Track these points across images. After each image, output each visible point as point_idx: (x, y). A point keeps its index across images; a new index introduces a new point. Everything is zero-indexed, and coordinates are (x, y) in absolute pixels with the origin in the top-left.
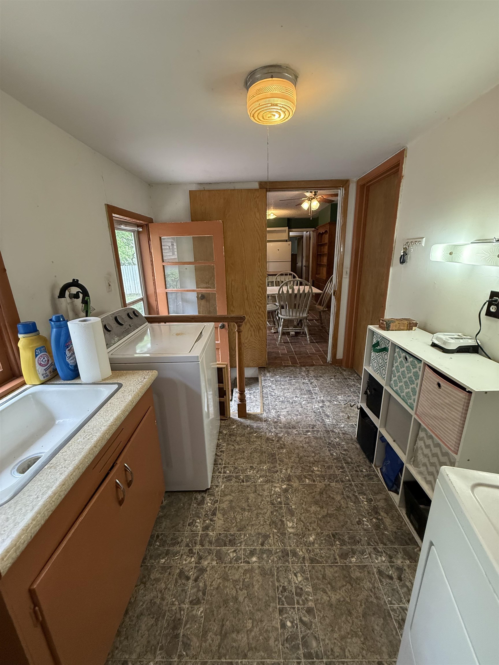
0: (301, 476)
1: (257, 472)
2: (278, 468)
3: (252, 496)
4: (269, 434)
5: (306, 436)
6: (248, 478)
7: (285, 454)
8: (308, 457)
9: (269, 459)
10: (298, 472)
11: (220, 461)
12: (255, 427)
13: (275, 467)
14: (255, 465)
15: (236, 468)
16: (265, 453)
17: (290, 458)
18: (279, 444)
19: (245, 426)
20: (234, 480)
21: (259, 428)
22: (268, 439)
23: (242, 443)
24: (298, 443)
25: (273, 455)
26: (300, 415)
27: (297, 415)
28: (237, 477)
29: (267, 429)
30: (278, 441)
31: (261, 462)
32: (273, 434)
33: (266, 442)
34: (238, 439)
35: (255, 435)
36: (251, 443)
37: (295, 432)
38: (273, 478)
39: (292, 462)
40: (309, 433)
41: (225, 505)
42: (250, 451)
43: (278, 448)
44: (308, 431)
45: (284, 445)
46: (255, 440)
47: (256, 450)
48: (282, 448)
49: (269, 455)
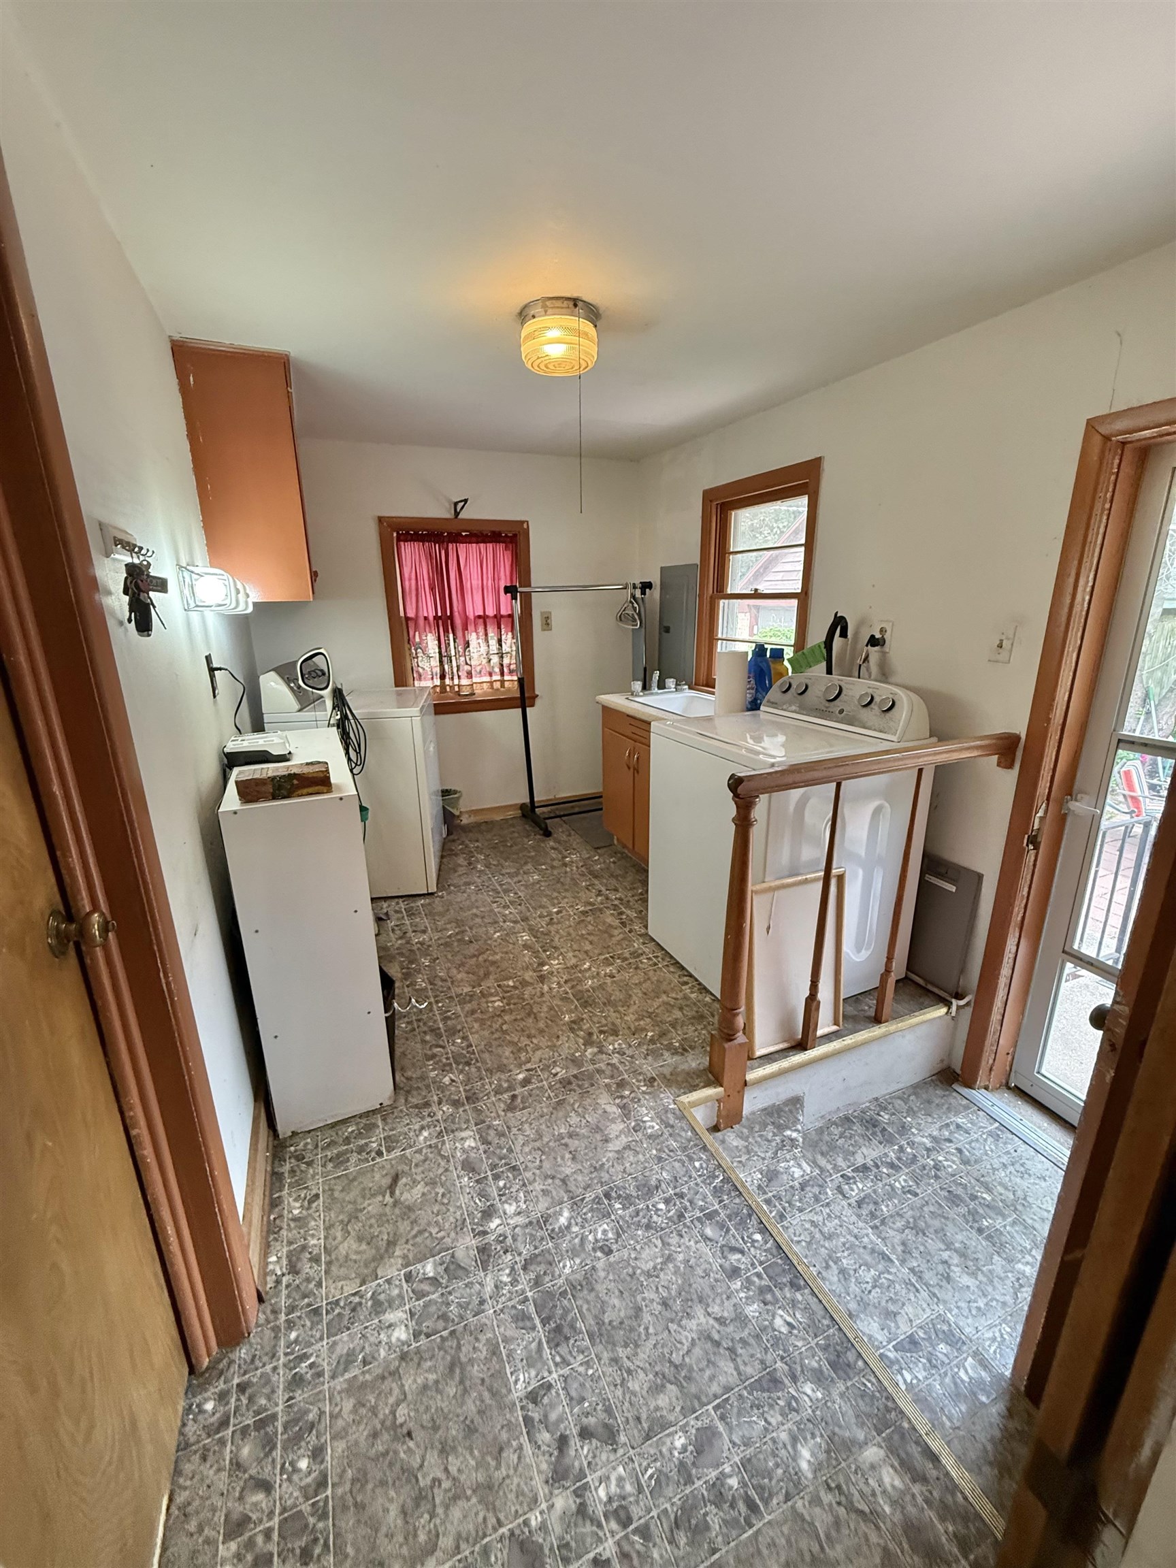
0: (523, 987)
1: (598, 974)
2: (566, 988)
3: (588, 947)
4: (619, 1044)
5: (529, 1066)
6: (607, 962)
7: (563, 1013)
8: (516, 1020)
9: (589, 997)
10: (528, 992)
11: (672, 970)
12: (666, 1054)
13: (573, 987)
14: (609, 980)
15: (637, 968)
16: (604, 1004)
17: (551, 1008)
18: (585, 1027)
19: (693, 1048)
20: (627, 955)
21: (656, 1054)
22: (615, 1033)
23: (662, 1008)
24: (543, 1041)
25: (585, 1004)
26: (561, 1137)
27: (571, 1136)
28: (625, 959)
29: (632, 1057)
30: (590, 1034)
31: (602, 987)
32: (611, 1047)
33: (613, 1024)
34: (677, 1014)
35: (650, 1034)
36: (645, 1014)
37: (558, 1069)
38: (569, 973)
39: (544, 1002)
40: (521, 1076)
41: (616, 932)
42: (635, 998)
43: (583, 1019)
44: (526, 1082)
45: (572, 1030)
46: (642, 1023)
47: (626, 1003)
48: (574, 1022)
49: (594, 1001)
